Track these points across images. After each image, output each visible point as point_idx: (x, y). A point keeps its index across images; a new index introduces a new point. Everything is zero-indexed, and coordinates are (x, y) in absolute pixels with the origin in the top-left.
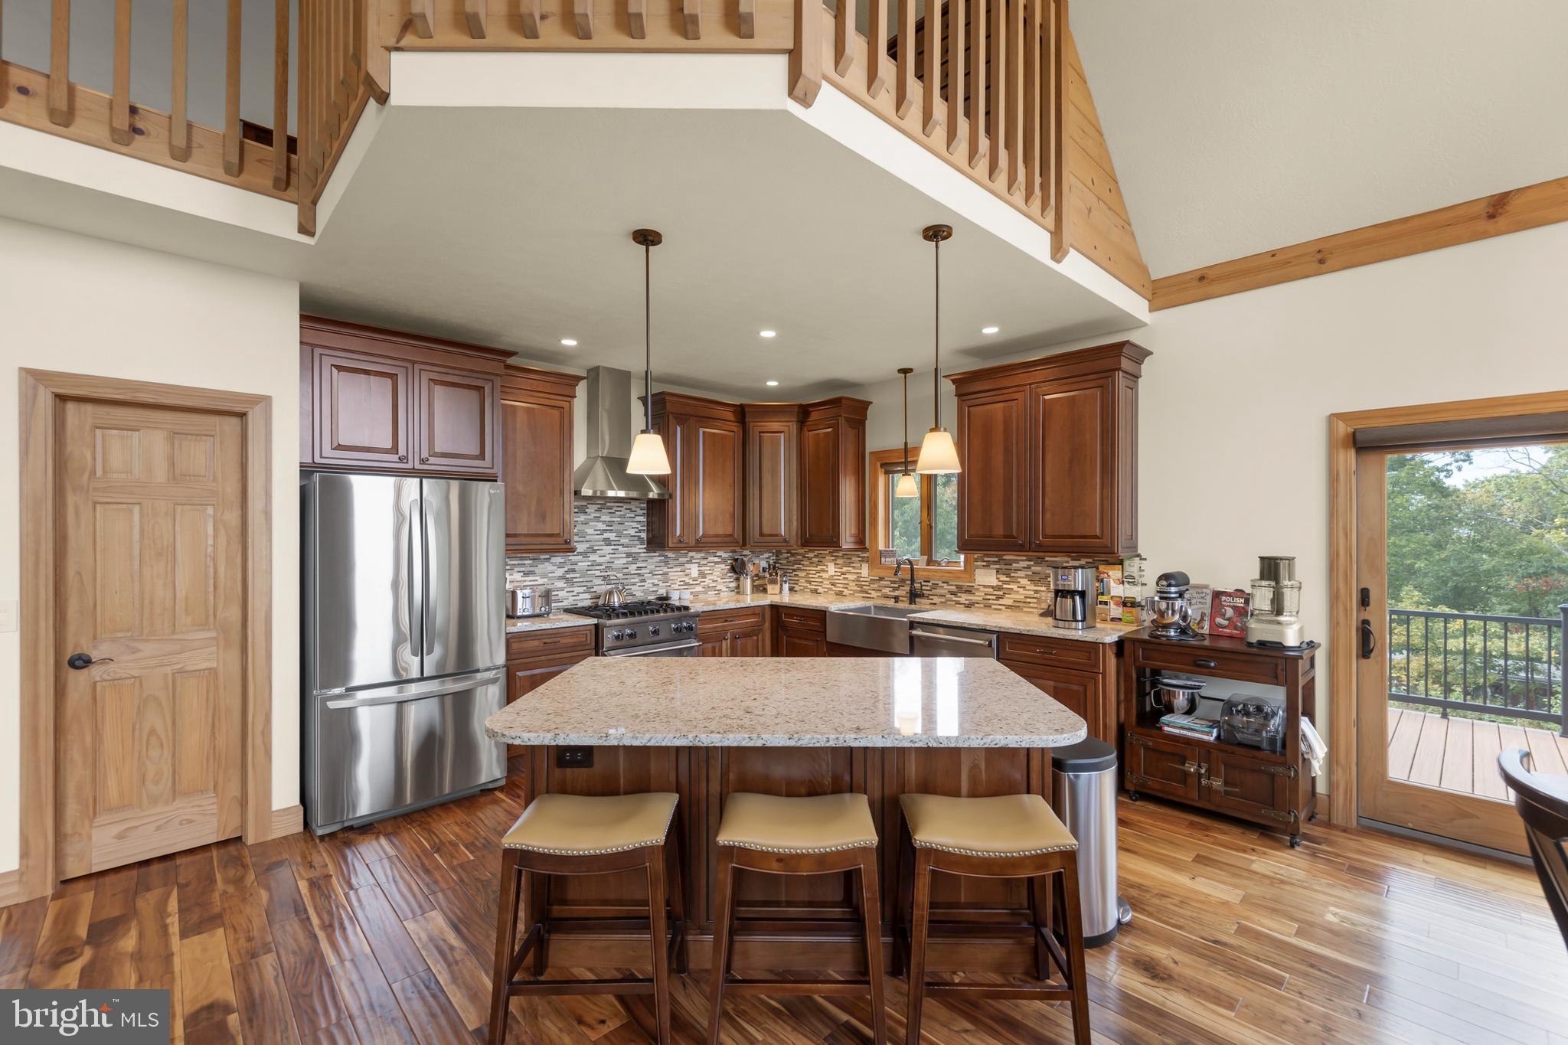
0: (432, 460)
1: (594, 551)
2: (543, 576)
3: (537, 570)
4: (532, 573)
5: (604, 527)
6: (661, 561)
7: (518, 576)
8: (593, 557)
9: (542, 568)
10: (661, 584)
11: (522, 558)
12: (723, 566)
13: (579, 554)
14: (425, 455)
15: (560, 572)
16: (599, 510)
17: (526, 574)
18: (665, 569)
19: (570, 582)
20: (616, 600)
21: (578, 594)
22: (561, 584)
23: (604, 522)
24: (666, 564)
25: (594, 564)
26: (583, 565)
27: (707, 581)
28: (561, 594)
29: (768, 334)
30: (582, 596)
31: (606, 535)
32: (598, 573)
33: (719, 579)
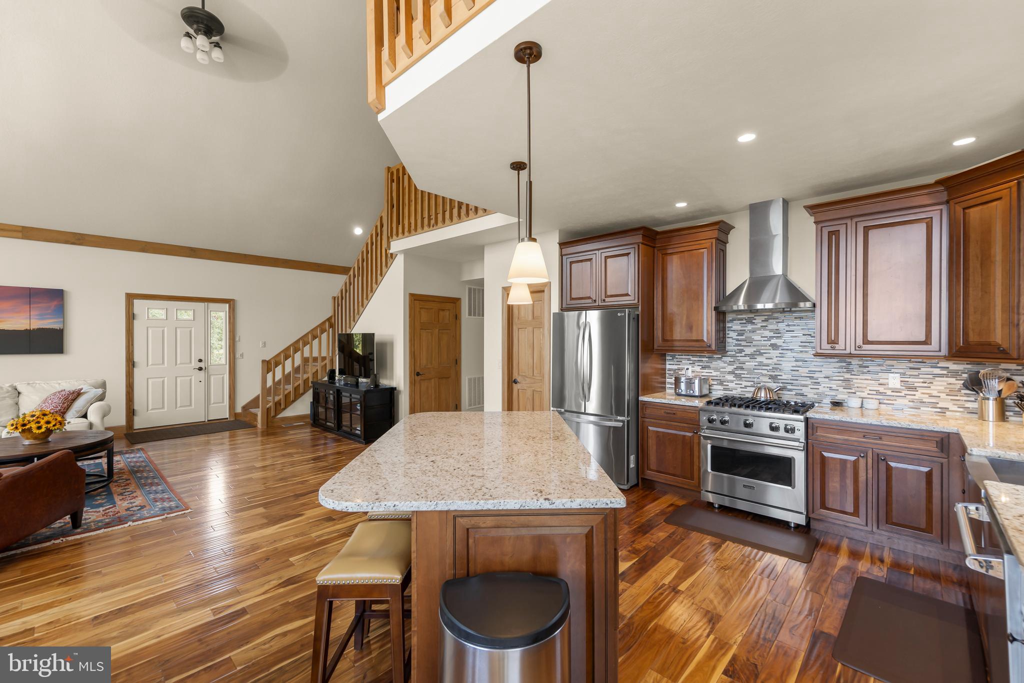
0: (607, 300)
1: (761, 354)
2: (716, 370)
3: (712, 365)
4: (709, 367)
5: (772, 334)
6: (841, 367)
7: (698, 369)
8: (759, 359)
9: (714, 364)
10: (841, 389)
11: (700, 356)
12: (953, 380)
13: (746, 356)
14: (603, 297)
15: (730, 368)
16: (766, 320)
17: (703, 368)
18: (848, 376)
19: (738, 377)
21: (746, 387)
22: (730, 377)
23: (771, 331)
24: (849, 371)
25: (761, 364)
26: (750, 364)
27: (918, 395)
28: (731, 385)
30: (748, 389)
31: (773, 341)
32: (765, 372)
33: (943, 396)
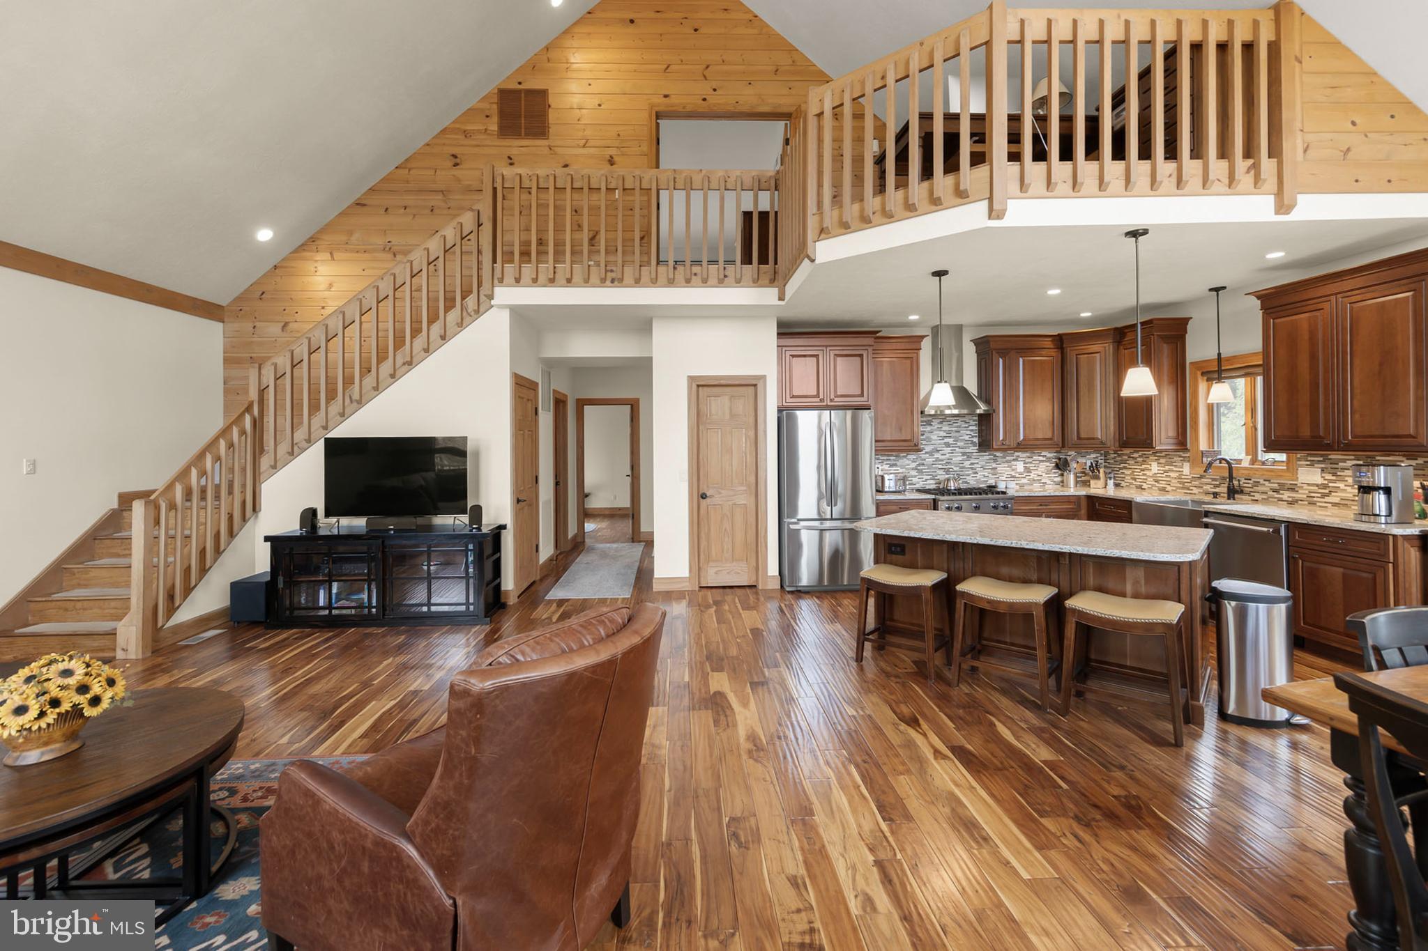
0: (836, 399)
1: (938, 451)
2: (902, 467)
3: (898, 463)
4: (895, 465)
5: (945, 435)
6: (990, 459)
7: (886, 467)
8: (936, 455)
9: (900, 462)
10: (990, 475)
11: (888, 456)
12: (1048, 464)
13: (926, 453)
14: (832, 397)
15: (914, 465)
16: (941, 423)
17: (891, 466)
18: (994, 465)
19: (920, 472)
20: (952, 485)
21: (926, 480)
22: (914, 473)
23: (944, 431)
24: (995, 461)
25: (937, 460)
26: (930, 460)
27: (1032, 475)
28: (915, 480)
29: (1054, 292)
30: (928, 482)
31: (946, 440)
32: (940, 466)
33: (1044, 474)
